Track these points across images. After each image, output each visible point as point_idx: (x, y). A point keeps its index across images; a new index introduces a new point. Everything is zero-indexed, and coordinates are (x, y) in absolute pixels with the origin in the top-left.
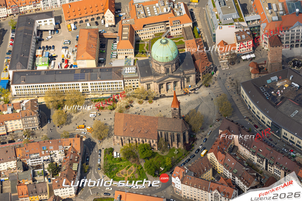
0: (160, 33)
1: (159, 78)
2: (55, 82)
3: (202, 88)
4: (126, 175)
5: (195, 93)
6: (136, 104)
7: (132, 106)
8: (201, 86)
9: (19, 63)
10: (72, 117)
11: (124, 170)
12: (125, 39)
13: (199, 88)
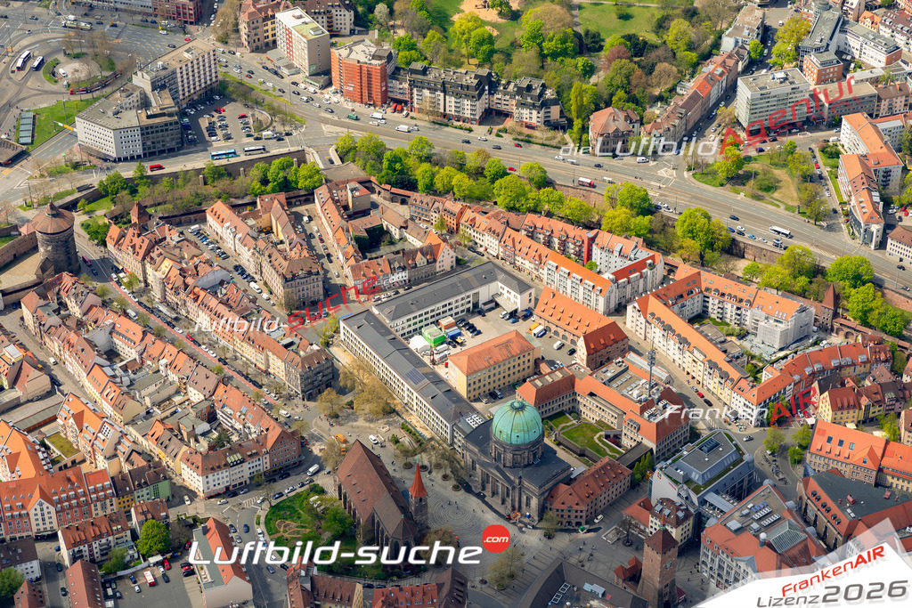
0: (608, 426)
1: (486, 460)
2: (384, 359)
3: (538, 531)
4: (284, 532)
5: (520, 529)
6: (437, 475)
7: (430, 473)
8: (541, 529)
9: (394, 307)
10: (356, 421)
11: (293, 525)
12: (536, 386)
13: (534, 527)
